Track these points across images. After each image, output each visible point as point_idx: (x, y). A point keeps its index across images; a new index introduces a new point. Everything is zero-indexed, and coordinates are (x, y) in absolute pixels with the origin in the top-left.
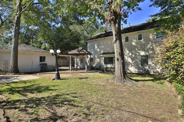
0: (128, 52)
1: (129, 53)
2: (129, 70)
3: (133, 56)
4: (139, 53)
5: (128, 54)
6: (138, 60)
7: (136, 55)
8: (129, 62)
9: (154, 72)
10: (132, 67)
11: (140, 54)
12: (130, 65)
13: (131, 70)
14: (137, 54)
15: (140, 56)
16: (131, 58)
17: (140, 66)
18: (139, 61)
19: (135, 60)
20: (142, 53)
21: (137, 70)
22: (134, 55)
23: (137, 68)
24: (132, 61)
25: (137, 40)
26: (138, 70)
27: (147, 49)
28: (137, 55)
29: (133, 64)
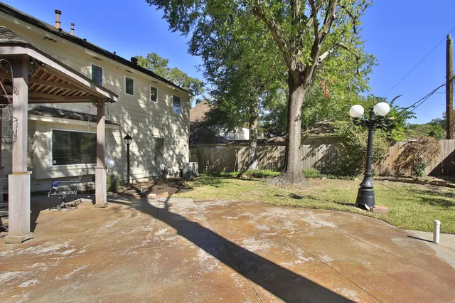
0: (130, 123)
1: (132, 128)
2: (132, 176)
3: (141, 136)
4: (151, 131)
5: (130, 129)
6: (149, 149)
7: (145, 135)
8: (133, 154)
9: (170, 175)
10: (138, 166)
11: (153, 135)
12: (136, 163)
13: (138, 176)
14: (148, 133)
15: (153, 140)
16: (137, 143)
17: (153, 163)
18: (152, 152)
19: (144, 147)
20: (156, 133)
21: (148, 175)
22: (143, 134)
23: (149, 169)
24: (139, 152)
25: (148, 97)
26: (150, 173)
27: (163, 125)
28: (147, 135)
29: (140, 159)
